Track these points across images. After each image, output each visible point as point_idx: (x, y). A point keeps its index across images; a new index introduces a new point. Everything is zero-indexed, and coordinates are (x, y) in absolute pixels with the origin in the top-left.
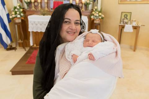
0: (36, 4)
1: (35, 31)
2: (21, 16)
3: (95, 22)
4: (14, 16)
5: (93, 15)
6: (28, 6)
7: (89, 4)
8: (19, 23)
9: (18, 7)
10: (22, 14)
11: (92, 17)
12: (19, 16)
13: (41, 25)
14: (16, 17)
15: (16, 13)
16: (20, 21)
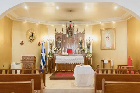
0: (59, 51)
1: (58, 63)
2: (52, 57)
3: (88, 59)
4: (49, 56)
5: (87, 55)
6: (55, 52)
7: (85, 50)
8: (51, 60)
9: (51, 53)
10: (52, 56)
11: (87, 56)
12: (51, 56)
13: (61, 60)
14: (50, 57)
15: (50, 55)
16: (51, 59)
